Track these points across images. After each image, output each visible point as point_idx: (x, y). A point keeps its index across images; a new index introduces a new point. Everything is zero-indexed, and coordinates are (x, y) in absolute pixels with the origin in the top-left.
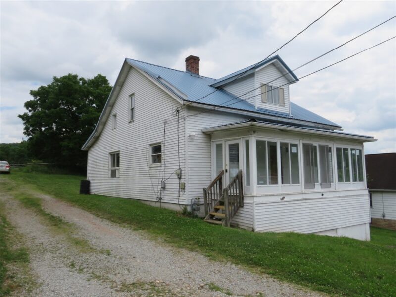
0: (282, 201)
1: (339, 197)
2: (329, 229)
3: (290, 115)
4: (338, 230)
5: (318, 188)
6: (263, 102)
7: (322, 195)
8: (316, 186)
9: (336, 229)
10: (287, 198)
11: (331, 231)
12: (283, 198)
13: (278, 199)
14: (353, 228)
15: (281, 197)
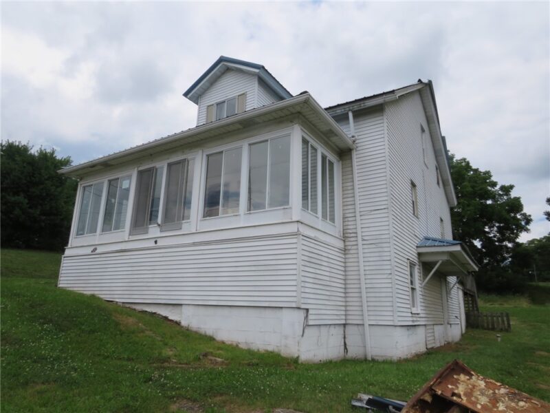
0: (92, 253)
2: (163, 302)
4: (183, 307)
5: (154, 231)
7: (156, 242)
8: (149, 230)
9: (181, 305)
10: (100, 250)
11: (170, 308)
12: (95, 249)
13: (89, 250)
14: (235, 311)
15: (92, 248)
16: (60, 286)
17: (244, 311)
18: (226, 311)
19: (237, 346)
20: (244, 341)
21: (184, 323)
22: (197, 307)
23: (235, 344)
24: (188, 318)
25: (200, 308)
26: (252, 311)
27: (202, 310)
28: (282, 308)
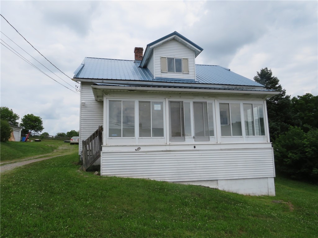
0: (136, 151)
1: (221, 150)
2: (205, 179)
3: (196, 80)
4: (218, 181)
5: (189, 140)
6: (162, 73)
7: (195, 147)
8: (186, 139)
9: (217, 180)
10: (143, 149)
11: (209, 182)
12: (139, 148)
13: (133, 149)
14: (246, 181)
15: (136, 148)
16: (103, 174)
17: (251, 180)
18: (242, 181)
19: (249, 195)
20: (252, 193)
21: (220, 189)
22: (226, 181)
23: (248, 195)
24: (223, 186)
25: (228, 181)
26: (254, 180)
27: (229, 182)
28: (267, 178)
